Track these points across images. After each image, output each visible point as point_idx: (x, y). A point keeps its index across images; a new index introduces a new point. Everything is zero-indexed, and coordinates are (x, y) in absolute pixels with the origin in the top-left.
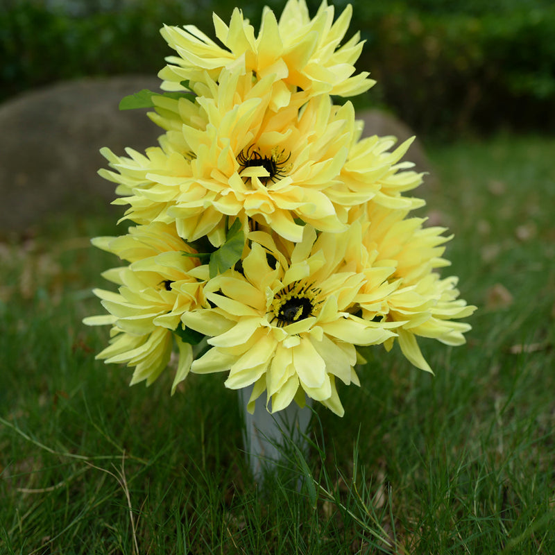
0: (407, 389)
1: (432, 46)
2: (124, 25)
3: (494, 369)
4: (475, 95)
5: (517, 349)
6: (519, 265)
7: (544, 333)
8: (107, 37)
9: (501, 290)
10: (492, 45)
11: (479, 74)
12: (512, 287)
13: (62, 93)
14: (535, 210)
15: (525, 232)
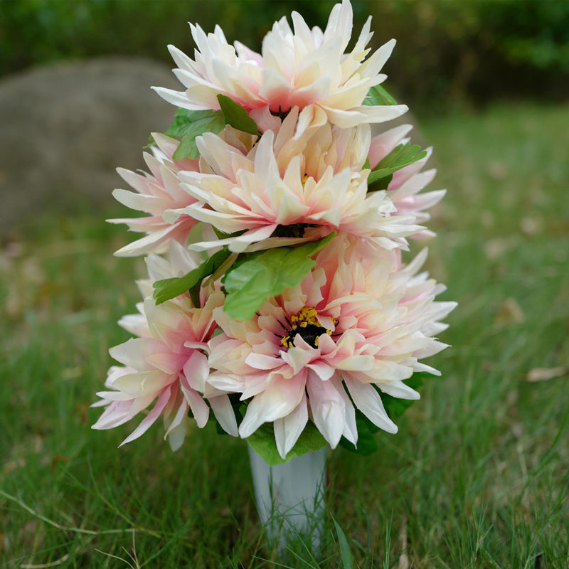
4: (469, 64)
5: (536, 375)
9: (512, 304)
11: (474, 41)
14: (540, 197)
15: (531, 225)
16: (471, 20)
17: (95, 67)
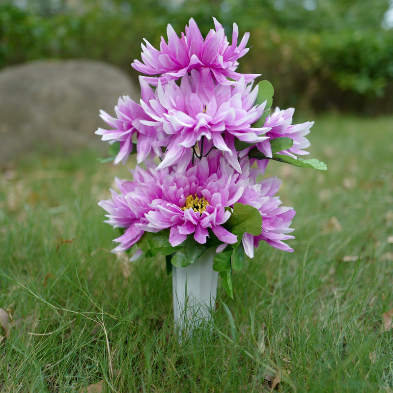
0: (276, 281)
1: (287, 51)
2: (75, 24)
3: (332, 271)
4: (313, 87)
5: (347, 259)
6: (345, 205)
7: (363, 249)
8: (62, 31)
9: (334, 221)
10: (326, 53)
11: (317, 73)
12: (342, 218)
13: (34, 69)
14: (354, 168)
15: (348, 183)
16: (316, 59)
17: (71, 65)
